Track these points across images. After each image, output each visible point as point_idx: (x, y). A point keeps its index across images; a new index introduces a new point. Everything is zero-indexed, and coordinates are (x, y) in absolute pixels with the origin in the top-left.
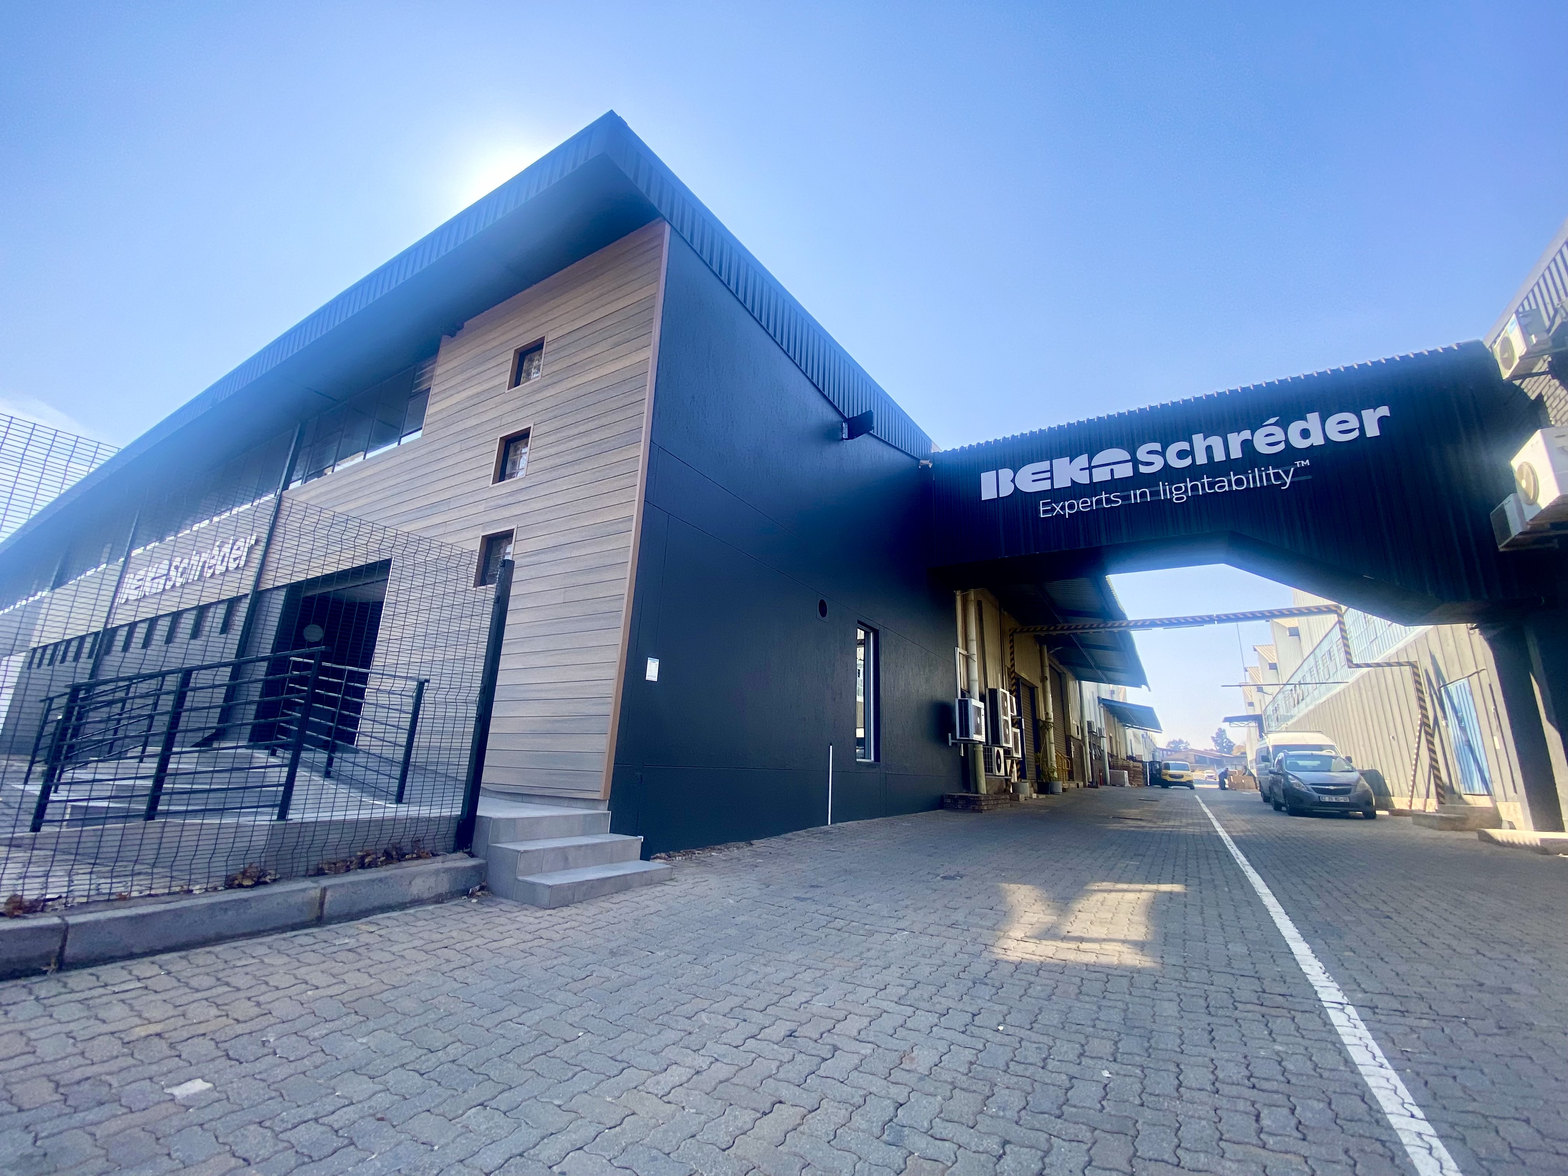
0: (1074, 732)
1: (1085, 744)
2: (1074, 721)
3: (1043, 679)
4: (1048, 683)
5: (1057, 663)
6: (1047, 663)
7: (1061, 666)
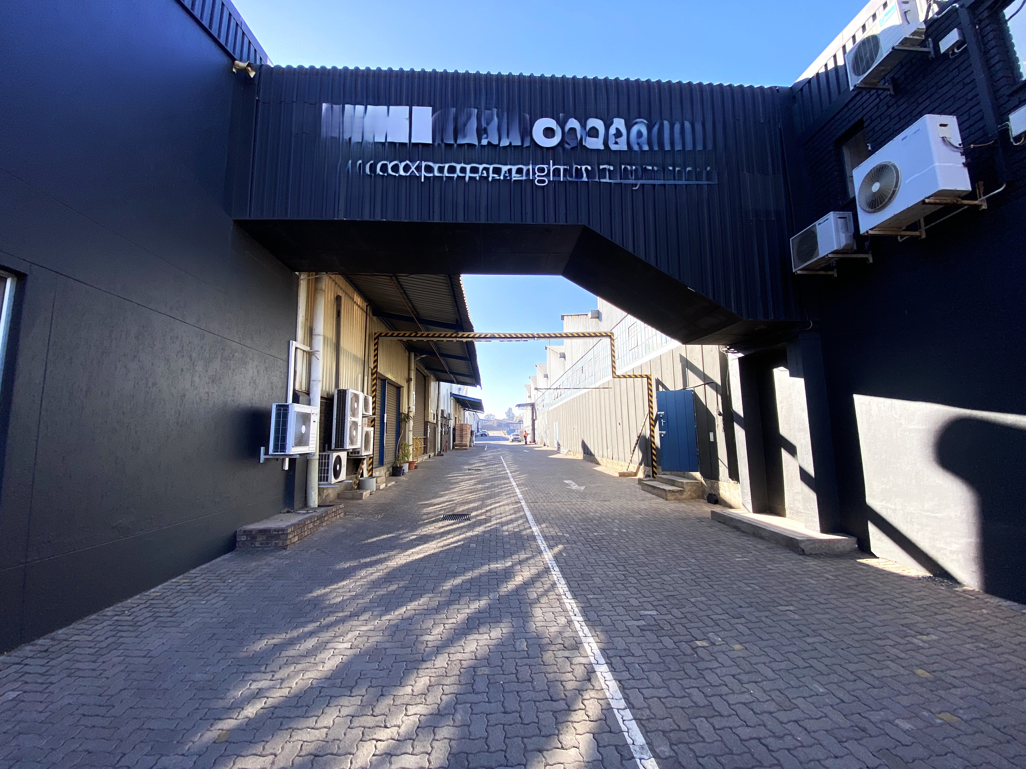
0: (431, 419)
1: (438, 426)
2: (432, 410)
3: (409, 380)
4: (413, 384)
5: (423, 368)
6: (413, 367)
7: (425, 371)
